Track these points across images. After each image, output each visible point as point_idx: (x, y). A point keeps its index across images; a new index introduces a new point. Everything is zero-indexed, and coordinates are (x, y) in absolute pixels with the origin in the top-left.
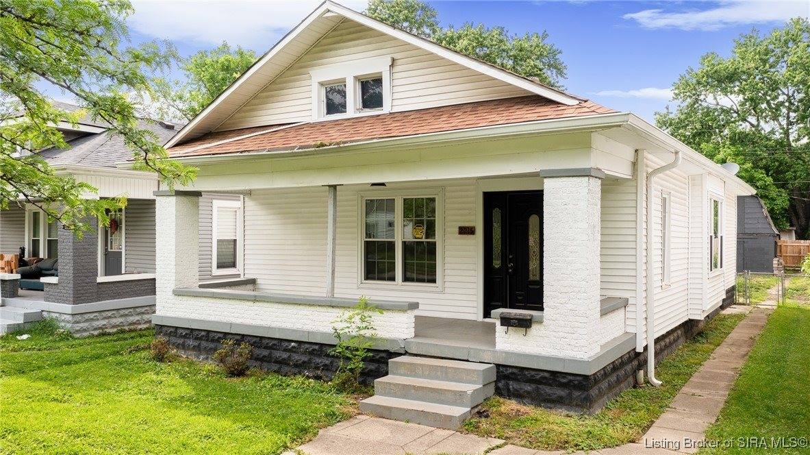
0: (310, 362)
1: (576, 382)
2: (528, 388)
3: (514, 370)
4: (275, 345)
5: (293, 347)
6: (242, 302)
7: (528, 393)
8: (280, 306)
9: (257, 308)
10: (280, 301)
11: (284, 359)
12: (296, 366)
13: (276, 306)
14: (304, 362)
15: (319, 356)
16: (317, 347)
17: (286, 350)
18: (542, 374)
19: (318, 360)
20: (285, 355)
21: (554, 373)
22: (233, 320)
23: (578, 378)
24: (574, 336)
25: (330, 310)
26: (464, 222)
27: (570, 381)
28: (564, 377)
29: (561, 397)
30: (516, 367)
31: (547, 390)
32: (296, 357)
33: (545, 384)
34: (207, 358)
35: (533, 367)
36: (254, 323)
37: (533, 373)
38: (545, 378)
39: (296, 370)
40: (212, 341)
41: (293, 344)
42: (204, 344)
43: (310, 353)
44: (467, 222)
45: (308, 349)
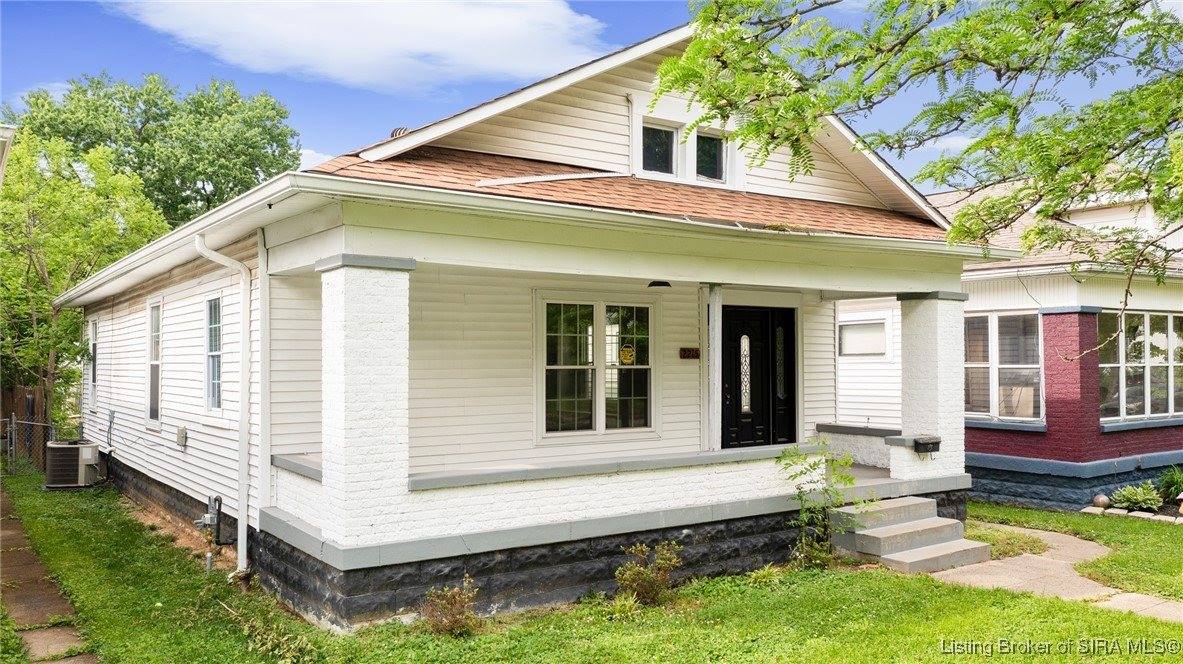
0: (711, 551)
4: (657, 540)
5: (688, 536)
10: (661, 466)
12: (689, 565)
14: (703, 555)
15: (725, 539)
16: (722, 527)
19: (724, 546)
21: (948, 493)
26: (686, 341)
28: (954, 495)
32: (691, 551)
34: (508, 606)
40: (523, 567)
41: (685, 532)
42: (500, 578)
43: (713, 539)
44: (690, 342)
45: (709, 533)
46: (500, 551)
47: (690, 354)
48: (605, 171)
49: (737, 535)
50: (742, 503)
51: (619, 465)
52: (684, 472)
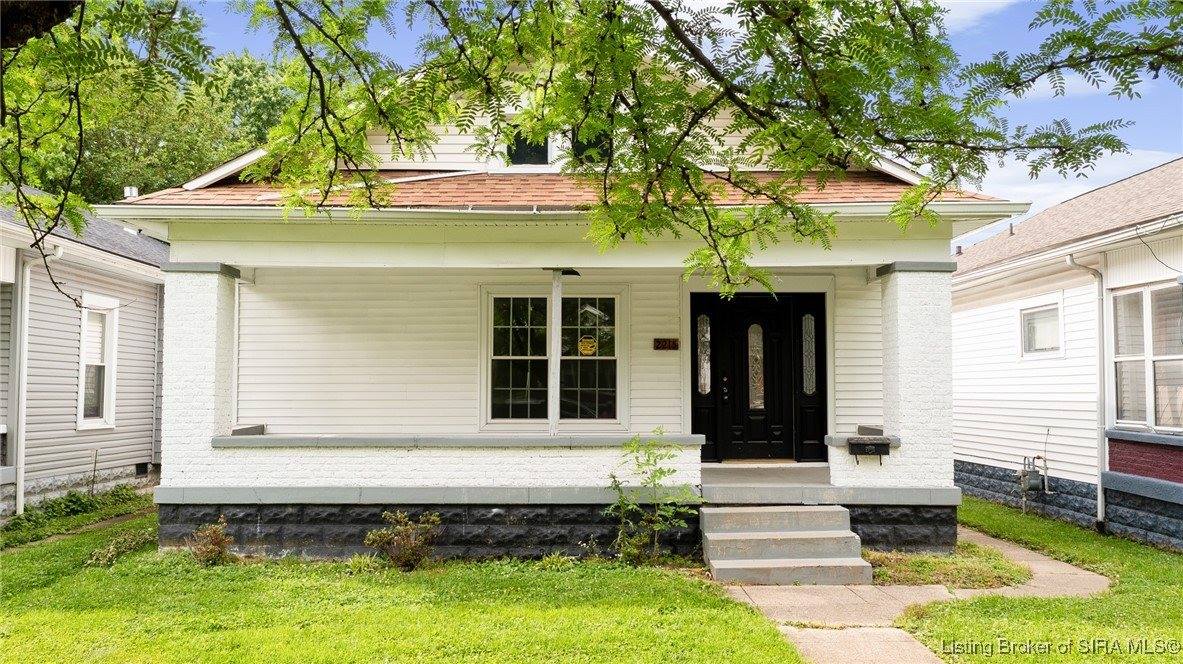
0: (528, 534)
1: (944, 516)
2: (883, 530)
3: (865, 510)
4: (457, 515)
5: (496, 515)
6: (382, 452)
7: (885, 536)
8: (465, 453)
9: (415, 459)
11: (478, 536)
12: (500, 544)
13: (458, 453)
14: (518, 537)
15: (547, 524)
16: (543, 511)
17: (479, 522)
18: (901, 511)
19: (547, 531)
20: (479, 530)
21: (916, 508)
22: (363, 483)
23: (946, 510)
24: (938, 461)
25: (566, 452)
26: (661, 332)
27: (937, 515)
28: (928, 512)
29: (926, 537)
30: (866, 506)
31: (907, 530)
32: (501, 531)
33: (904, 523)
34: (299, 553)
35: (891, 503)
36: (408, 484)
37: (889, 511)
38: (906, 515)
39: (501, 551)
40: (313, 521)
41: (495, 511)
42: (291, 529)
43: (530, 522)
44: (667, 332)
45: (526, 515)
46: (293, 505)
47: (664, 344)
48: (450, 171)
49: (563, 522)
50: (570, 489)
51: (415, 440)
52: (499, 453)
